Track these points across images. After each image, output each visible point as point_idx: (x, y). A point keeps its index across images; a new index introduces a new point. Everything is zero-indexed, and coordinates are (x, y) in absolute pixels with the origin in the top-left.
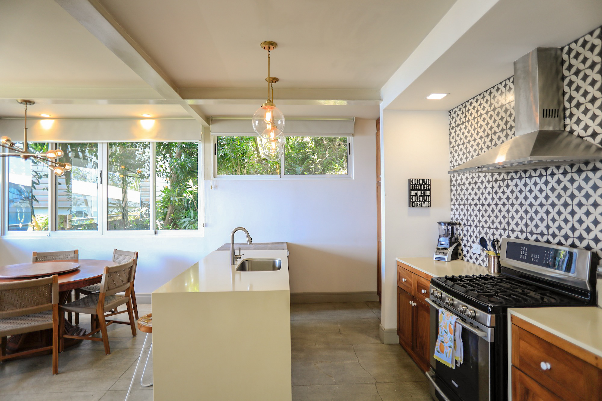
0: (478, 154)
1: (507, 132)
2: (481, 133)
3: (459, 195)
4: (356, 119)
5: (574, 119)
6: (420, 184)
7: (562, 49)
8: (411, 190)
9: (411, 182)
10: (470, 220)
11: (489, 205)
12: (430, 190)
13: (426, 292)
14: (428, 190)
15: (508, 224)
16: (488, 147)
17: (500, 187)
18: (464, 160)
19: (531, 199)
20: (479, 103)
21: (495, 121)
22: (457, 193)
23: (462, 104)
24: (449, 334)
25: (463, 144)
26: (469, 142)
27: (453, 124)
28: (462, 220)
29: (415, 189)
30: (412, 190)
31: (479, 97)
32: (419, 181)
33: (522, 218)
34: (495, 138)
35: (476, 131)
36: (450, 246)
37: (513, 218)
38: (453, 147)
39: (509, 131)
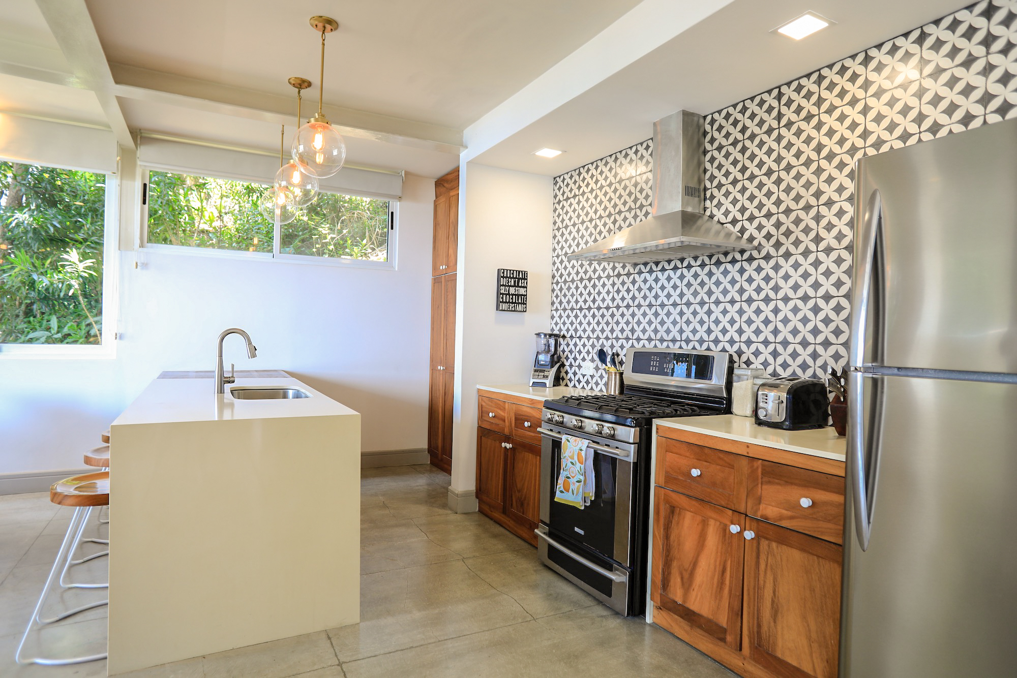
0: (596, 241)
1: (636, 212)
2: (601, 212)
3: (565, 296)
4: (407, 173)
5: (715, 202)
6: (513, 278)
7: (705, 117)
8: (501, 285)
9: (503, 275)
10: (580, 329)
11: (608, 308)
12: (526, 288)
13: (529, 425)
14: (524, 287)
15: (633, 331)
16: (609, 231)
17: (623, 283)
18: (574, 247)
19: (662, 298)
20: (599, 170)
21: (620, 197)
22: (561, 293)
23: (575, 170)
24: (578, 465)
25: (574, 225)
26: (583, 222)
27: (560, 197)
28: (568, 330)
29: (507, 284)
30: (503, 285)
31: (599, 163)
32: (513, 274)
33: (650, 323)
34: (620, 219)
35: (594, 208)
36: (552, 367)
37: (639, 323)
38: (558, 229)
39: (638, 211)
